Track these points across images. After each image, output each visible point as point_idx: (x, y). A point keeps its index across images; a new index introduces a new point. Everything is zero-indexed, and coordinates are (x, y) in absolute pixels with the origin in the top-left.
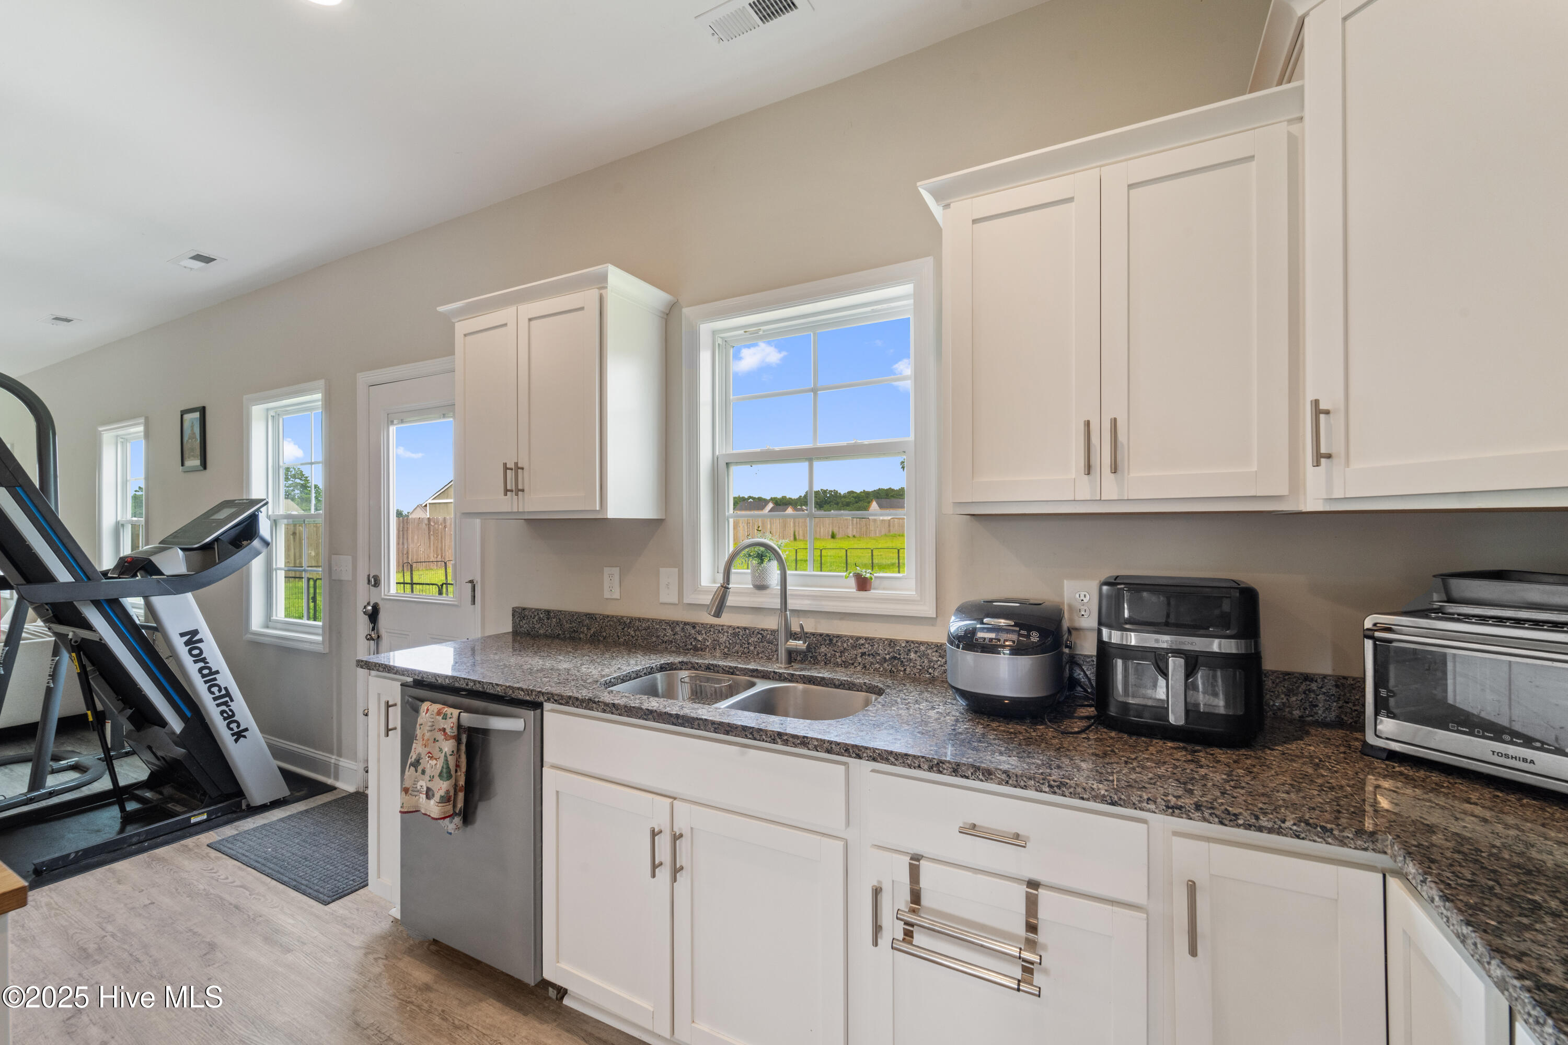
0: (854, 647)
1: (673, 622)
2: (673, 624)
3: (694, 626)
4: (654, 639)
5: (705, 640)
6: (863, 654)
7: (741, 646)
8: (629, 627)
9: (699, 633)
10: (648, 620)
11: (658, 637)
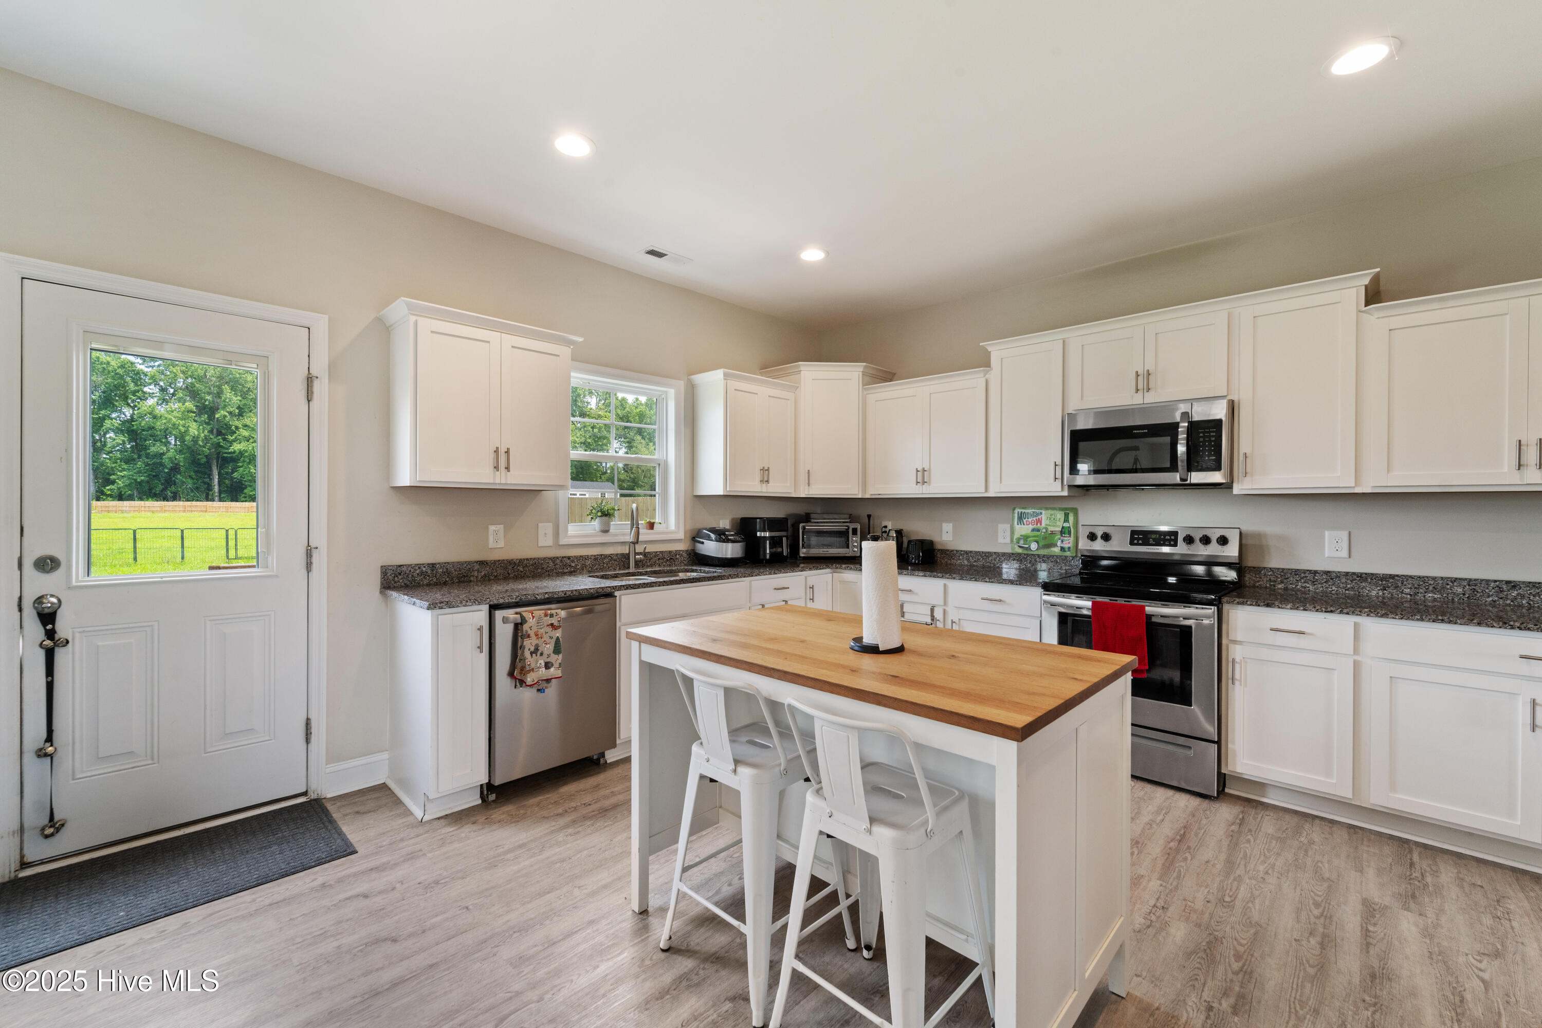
0: (655, 556)
1: (554, 558)
2: (553, 559)
3: (569, 558)
4: (539, 570)
5: (576, 565)
6: (659, 559)
7: (599, 565)
8: (519, 565)
9: (573, 561)
10: (534, 559)
11: (543, 568)
